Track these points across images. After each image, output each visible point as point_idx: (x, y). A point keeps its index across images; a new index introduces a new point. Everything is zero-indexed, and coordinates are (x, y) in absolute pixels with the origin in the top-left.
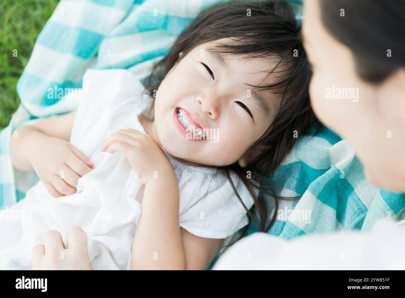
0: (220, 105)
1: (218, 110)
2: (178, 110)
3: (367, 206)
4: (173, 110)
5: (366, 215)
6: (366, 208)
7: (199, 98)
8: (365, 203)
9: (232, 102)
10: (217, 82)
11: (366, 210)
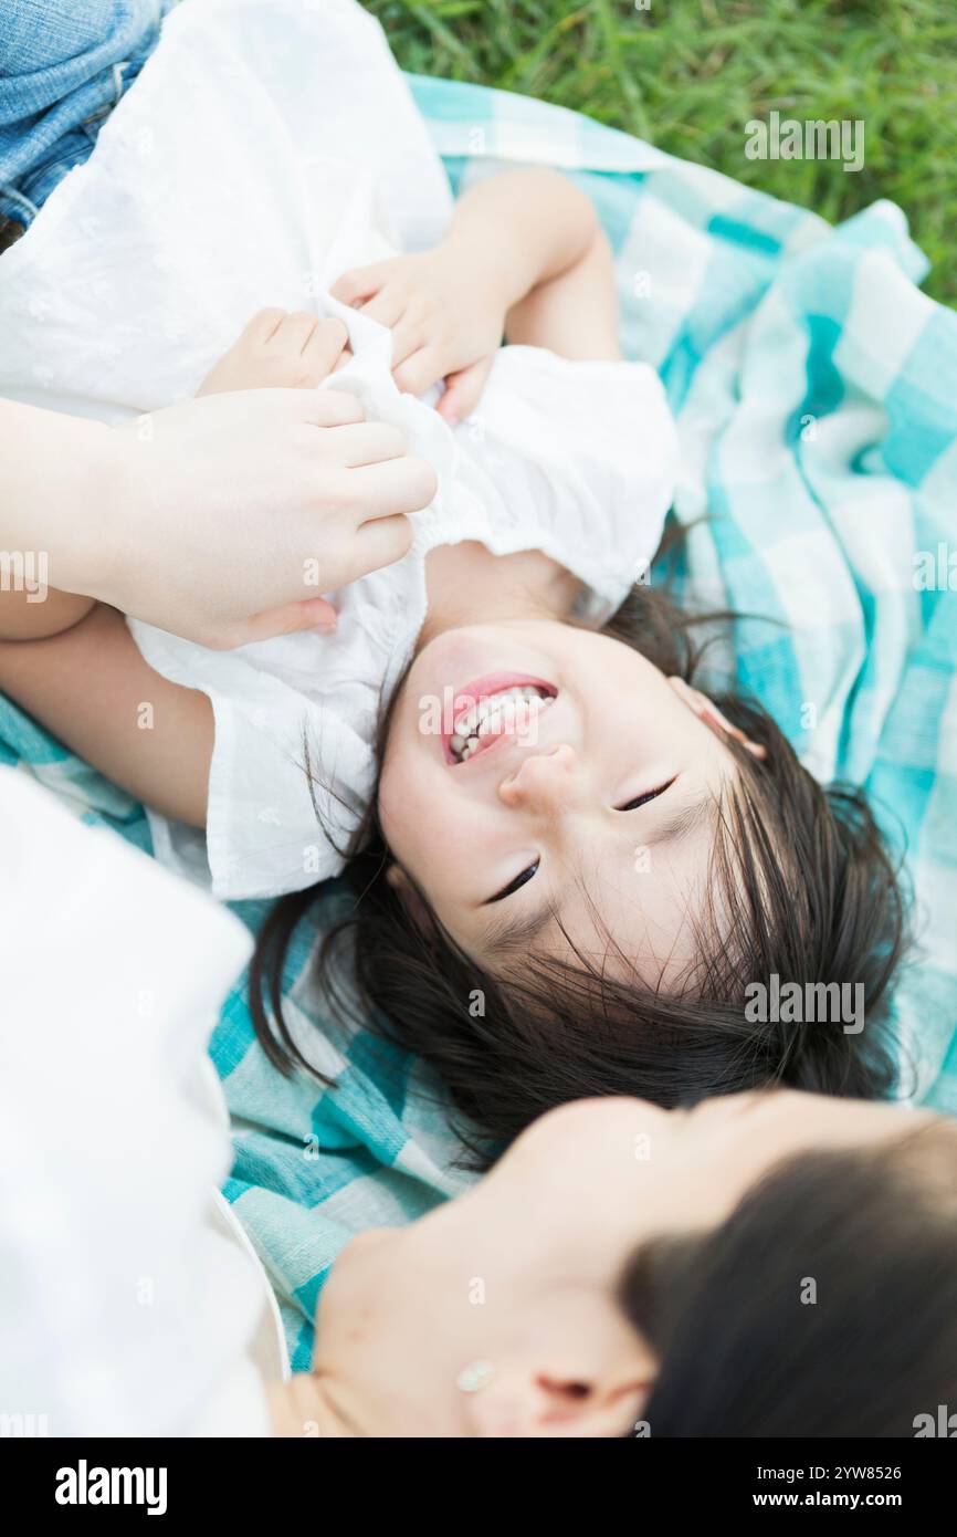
0: (534, 812)
1: (518, 802)
2: (546, 691)
3: (323, 1205)
4: (548, 677)
5: (298, 1200)
6: (316, 1203)
7: (566, 752)
8: (331, 1199)
9: (539, 849)
10: (608, 816)
11: (313, 1204)
